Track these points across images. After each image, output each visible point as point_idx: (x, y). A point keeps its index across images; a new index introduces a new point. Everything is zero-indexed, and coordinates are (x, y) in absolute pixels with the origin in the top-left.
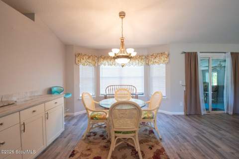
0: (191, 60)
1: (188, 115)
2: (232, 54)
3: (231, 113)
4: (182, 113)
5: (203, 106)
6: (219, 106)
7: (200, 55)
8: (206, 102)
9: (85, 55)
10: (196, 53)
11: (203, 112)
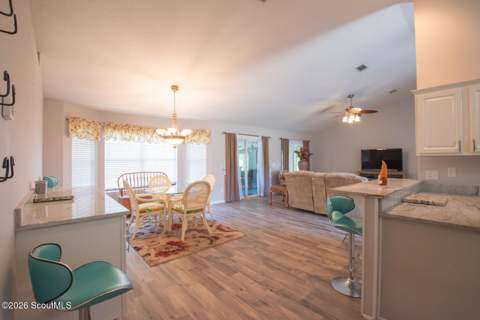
0: (231, 140)
1: (228, 202)
2: (263, 138)
3: (262, 195)
4: (223, 201)
5: (241, 192)
6: (253, 191)
7: (238, 137)
8: (244, 189)
9: (84, 120)
10: (234, 135)
11: (241, 197)
